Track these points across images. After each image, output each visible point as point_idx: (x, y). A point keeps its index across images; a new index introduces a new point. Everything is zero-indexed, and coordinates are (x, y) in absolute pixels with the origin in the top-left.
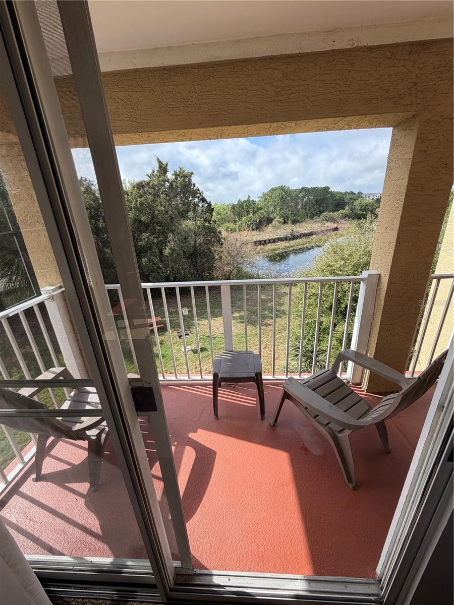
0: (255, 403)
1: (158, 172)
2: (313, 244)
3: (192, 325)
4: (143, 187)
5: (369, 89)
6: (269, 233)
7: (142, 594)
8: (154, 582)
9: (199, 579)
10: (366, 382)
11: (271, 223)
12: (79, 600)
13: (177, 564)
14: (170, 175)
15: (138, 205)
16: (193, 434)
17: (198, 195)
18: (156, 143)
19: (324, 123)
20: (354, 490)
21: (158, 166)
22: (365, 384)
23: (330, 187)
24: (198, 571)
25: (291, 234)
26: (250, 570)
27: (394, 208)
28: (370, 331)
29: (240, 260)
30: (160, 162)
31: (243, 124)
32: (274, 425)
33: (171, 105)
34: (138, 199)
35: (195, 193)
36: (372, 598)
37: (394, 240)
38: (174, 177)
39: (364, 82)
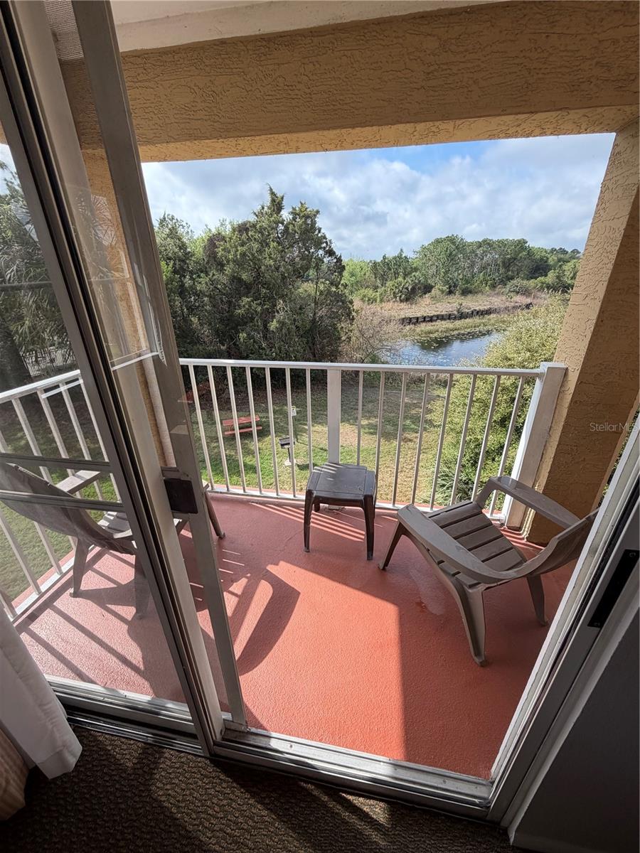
0: (363, 537)
1: (269, 208)
2: (490, 328)
3: (301, 431)
4: (247, 230)
5: (577, 66)
6: (424, 306)
7: (181, 743)
8: (194, 731)
9: (254, 739)
10: (527, 526)
11: (430, 292)
12: (107, 736)
13: (227, 716)
14: (286, 215)
15: (238, 257)
16: (273, 566)
17: (324, 245)
18: (248, 155)
19: (499, 124)
20: (482, 666)
21: (270, 199)
22: (526, 529)
23: (527, 240)
24: (253, 730)
25: (458, 311)
26: (320, 741)
27: (600, 266)
28: (543, 454)
29: (376, 343)
30: (273, 193)
31: (372, 126)
32: (384, 569)
33: (269, 95)
34: (239, 248)
35: (319, 242)
36: (476, 801)
37: (594, 317)
38: (291, 217)
39: (569, 54)
